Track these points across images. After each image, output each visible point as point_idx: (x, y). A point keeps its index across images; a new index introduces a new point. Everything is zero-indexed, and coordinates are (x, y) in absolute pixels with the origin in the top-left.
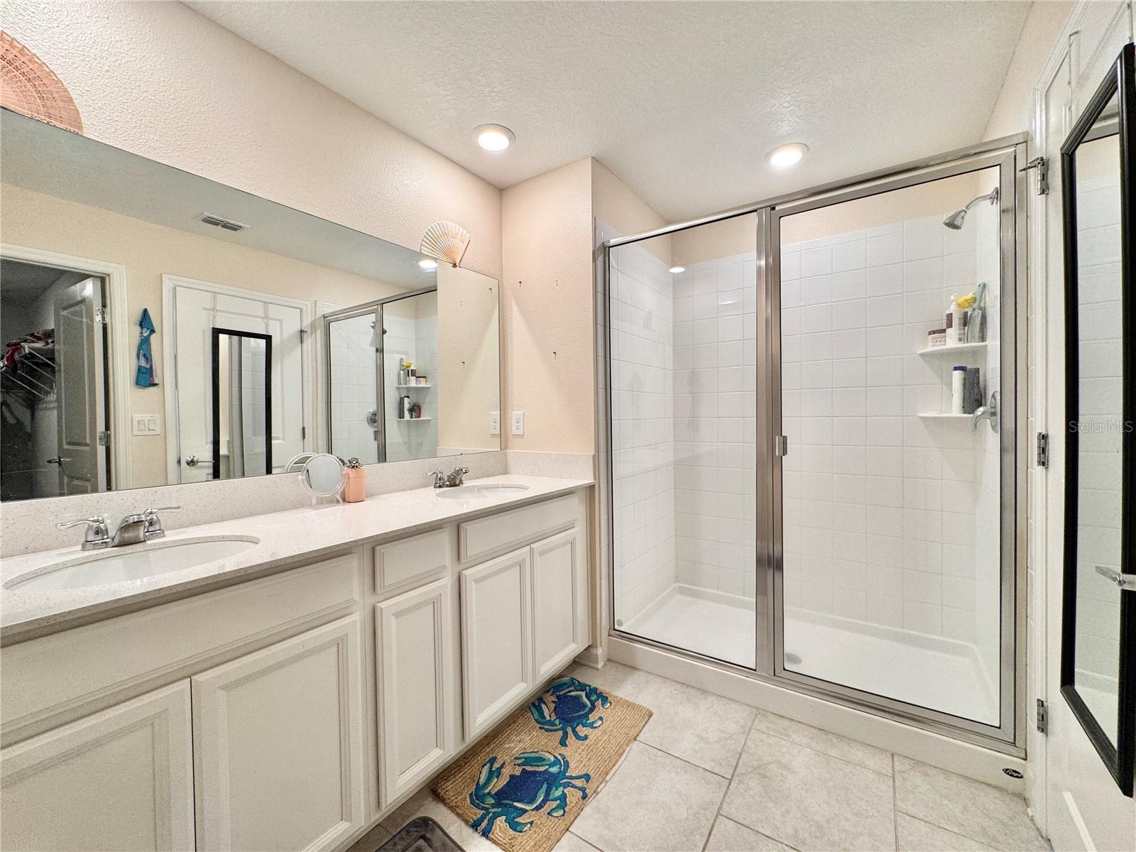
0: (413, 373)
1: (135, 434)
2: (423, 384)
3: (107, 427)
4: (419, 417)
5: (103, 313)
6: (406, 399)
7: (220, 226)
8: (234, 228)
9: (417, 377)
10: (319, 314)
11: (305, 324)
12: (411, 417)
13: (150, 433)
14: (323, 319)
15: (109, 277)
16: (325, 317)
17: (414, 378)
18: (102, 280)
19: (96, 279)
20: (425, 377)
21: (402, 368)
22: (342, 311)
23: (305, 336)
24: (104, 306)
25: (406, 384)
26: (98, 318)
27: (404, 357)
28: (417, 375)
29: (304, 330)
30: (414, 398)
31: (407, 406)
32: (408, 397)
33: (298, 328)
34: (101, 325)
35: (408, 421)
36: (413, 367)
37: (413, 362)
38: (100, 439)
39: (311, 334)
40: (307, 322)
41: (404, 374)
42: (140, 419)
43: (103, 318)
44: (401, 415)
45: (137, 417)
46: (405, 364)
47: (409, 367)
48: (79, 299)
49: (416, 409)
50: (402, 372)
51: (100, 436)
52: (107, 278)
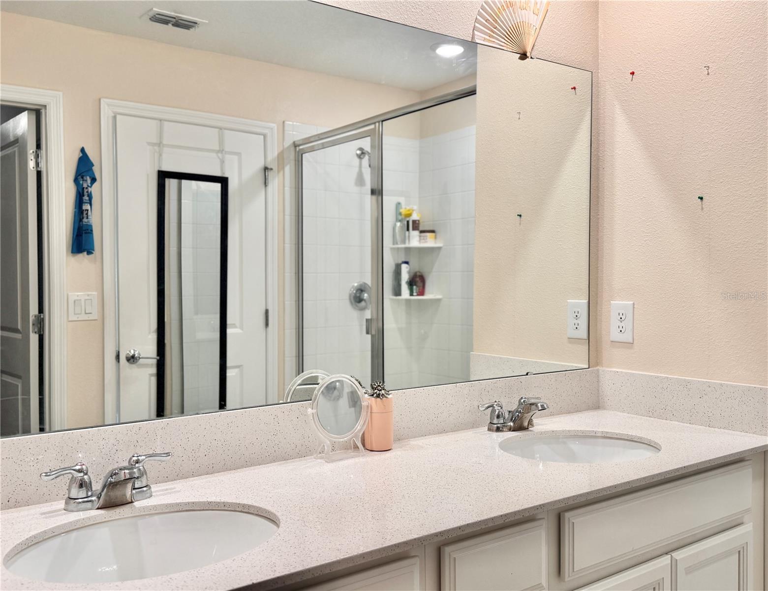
0: (416, 225)
1: (70, 319)
2: (430, 242)
3: (41, 309)
4: (422, 293)
5: (37, 156)
6: (404, 266)
7: (170, 25)
8: (187, 25)
9: (422, 232)
10: (288, 143)
11: (269, 158)
12: (411, 295)
13: (86, 317)
14: (293, 148)
15: (46, 109)
16: (295, 145)
17: (416, 233)
18: (37, 113)
19: (32, 111)
20: (433, 231)
21: (400, 218)
22: (320, 137)
23: (270, 175)
24: (38, 146)
25: (404, 242)
26: (31, 164)
27: (402, 200)
28: (421, 228)
29: (269, 167)
30: (415, 265)
31: (405, 277)
32: (407, 263)
33: (261, 164)
34: (35, 173)
35: (407, 301)
36: (415, 217)
37: (415, 207)
38: (33, 325)
39: (278, 172)
40: (273, 154)
41: (401, 227)
42: (76, 298)
43: (37, 164)
44: (397, 292)
45: (74, 295)
46: (403, 211)
47: (410, 215)
48: (12, 139)
49: (418, 282)
50: (398, 224)
51: (33, 321)
52: (43, 111)
